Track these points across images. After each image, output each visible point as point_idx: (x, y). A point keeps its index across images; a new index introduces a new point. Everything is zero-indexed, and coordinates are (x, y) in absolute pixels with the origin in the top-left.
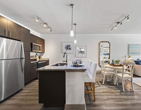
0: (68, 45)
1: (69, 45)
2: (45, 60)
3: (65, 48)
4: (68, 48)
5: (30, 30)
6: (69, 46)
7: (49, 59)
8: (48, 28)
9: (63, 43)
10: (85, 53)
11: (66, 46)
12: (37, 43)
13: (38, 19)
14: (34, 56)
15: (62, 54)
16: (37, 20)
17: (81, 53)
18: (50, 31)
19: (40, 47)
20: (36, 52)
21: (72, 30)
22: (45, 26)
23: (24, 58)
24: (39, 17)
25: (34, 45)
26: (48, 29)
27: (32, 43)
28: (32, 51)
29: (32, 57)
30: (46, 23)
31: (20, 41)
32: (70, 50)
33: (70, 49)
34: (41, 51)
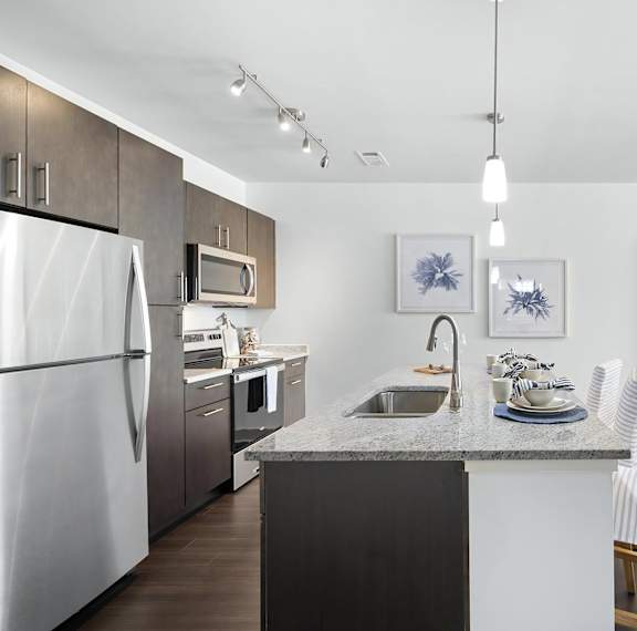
0: (438, 259)
1: (443, 256)
2: (277, 356)
3: (417, 279)
4: (438, 276)
5: (181, 160)
6: (443, 263)
7: (304, 349)
8: (305, 143)
9: (399, 239)
10: (555, 312)
11: (422, 265)
12: (224, 247)
13: (238, 83)
14: (206, 334)
15: (396, 316)
16: (236, 91)
17: (523, 311)
18: (319, 161)
19: (245, 268)
20: (217, 306)
21: (494, 157)
22: (286, 126)
23: (148, 349)
24: (250, 70)
25: (205, 257)
26: (307, 150)
27: (193, 242)
28: (191, 297)
29: (190, 339)
30: (292, 111)
31: (115, 231)
32: (452, 291)
33: (447, 282)
34: (253, 300)
